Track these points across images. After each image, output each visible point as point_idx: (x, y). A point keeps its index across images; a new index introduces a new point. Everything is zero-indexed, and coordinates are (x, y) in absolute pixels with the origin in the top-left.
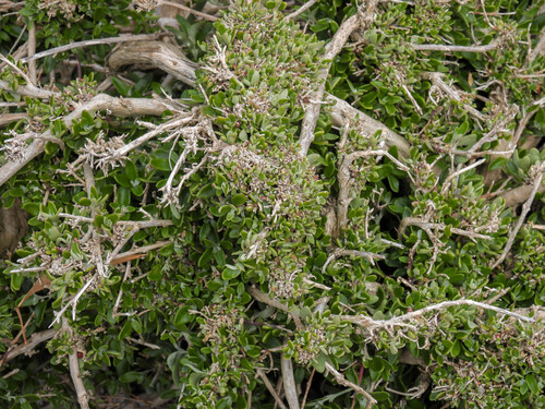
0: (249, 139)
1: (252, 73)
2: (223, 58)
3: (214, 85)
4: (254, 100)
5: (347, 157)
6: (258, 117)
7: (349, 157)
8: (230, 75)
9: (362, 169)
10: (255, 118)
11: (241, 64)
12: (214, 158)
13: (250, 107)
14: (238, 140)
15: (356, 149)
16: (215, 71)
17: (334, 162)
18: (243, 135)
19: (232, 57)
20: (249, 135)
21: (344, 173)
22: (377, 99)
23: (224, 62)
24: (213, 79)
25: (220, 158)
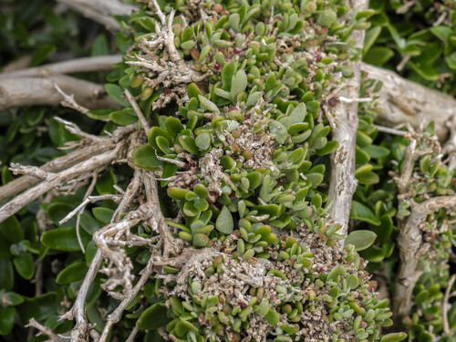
0: (236, 227)
1: (230, 72)
2: (170, 40)
3: (155, 92)
4: (242, 140)
5: (418, 208)
6: (252, 179)
7: (422, 210)
8: (187, 73)
9: (444, 228)
10: (246, 182)
11: (207, 49)
12: (168, 279)
13: (235, 156)
14: (215, 234)
15: (434, 194)
16: (155, 67)
17: (390, 215)
18: (224, 220)
19: (188, 37)
20: (236, 216)
21: (412, 236)
22: (442, 56)
23: (172, 48)
24: (153, 83)
25: (181, 279)
